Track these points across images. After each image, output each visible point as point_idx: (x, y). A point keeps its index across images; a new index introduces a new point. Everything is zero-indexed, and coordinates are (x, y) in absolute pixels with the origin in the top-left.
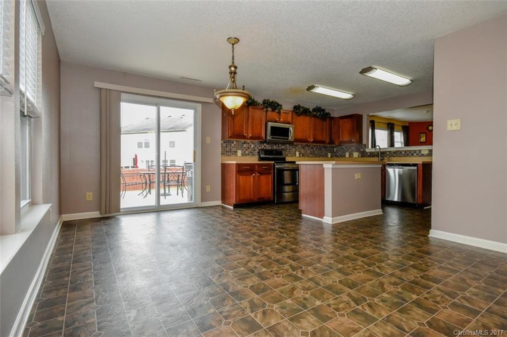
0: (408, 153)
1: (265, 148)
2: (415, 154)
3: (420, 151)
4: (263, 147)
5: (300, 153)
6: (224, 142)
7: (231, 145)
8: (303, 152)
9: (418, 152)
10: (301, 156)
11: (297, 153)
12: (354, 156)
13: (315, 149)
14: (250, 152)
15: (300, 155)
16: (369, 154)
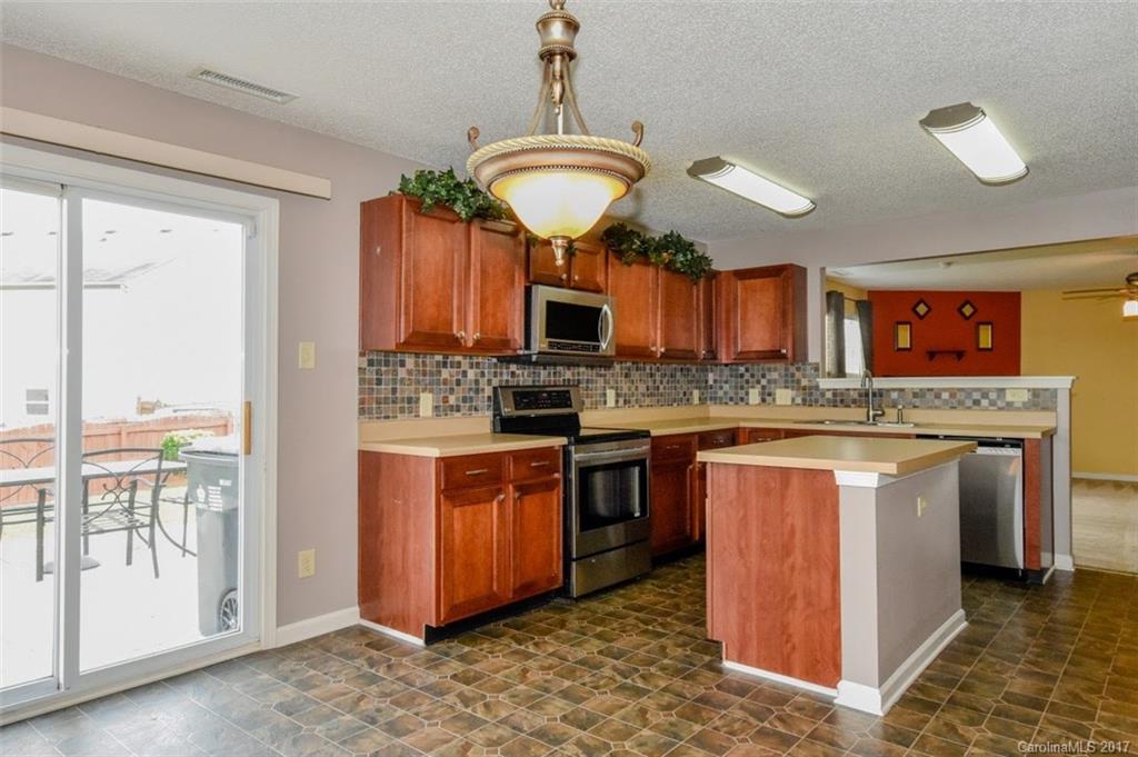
0: (960, 396)
1: (513, 382)
2: (985, 402)
3: (1001, 391)
4: (505, 377)
5: (618, 395)
6: (371, 363)
7: (395, 373)
8: (625, 390)
9: (993, 396)
10: (621, 401)
11: (611, 394)
12: (778, 402)
13: (658, 378)
14: (464, 400)
15: (617, 402)
16: (829, 395)
